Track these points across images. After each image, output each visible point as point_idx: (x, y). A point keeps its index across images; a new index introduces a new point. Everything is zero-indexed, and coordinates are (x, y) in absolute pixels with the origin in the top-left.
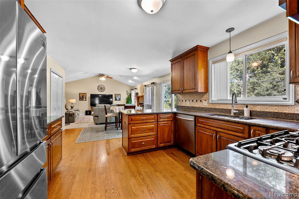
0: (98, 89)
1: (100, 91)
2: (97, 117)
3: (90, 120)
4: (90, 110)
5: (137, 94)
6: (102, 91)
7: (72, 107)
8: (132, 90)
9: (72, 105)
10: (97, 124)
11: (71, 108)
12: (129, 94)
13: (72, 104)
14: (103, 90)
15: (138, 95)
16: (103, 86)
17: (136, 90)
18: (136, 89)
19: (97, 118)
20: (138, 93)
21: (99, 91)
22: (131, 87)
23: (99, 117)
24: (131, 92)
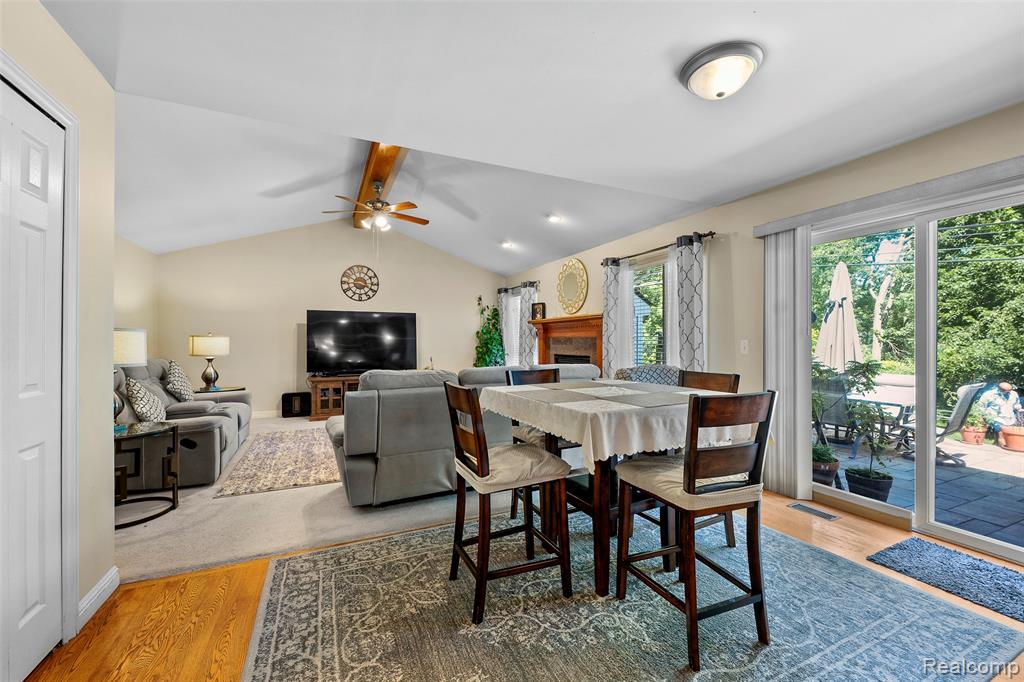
0: (345, 286)
1: (356, 297)
2: (372, 457)
3: (310, 459)
4: (306, 387)
5: (538, 309)
6: (364, 297)
7: (209, 381)
8: (506, 290)
9: (210, 371)
10: (366, 508)
11: (204, 385)
12: (487, 313)
13: (210, 360)
14: (371, 294)
15: (544, 317)
16: (370, 274)
17: (533, 289)
18: (532, 284)
19: (368, 466)
20: (544, 305)
21: (350, 293)
22: (502, 276)
23: (383, 461)
24: (499, 302)
